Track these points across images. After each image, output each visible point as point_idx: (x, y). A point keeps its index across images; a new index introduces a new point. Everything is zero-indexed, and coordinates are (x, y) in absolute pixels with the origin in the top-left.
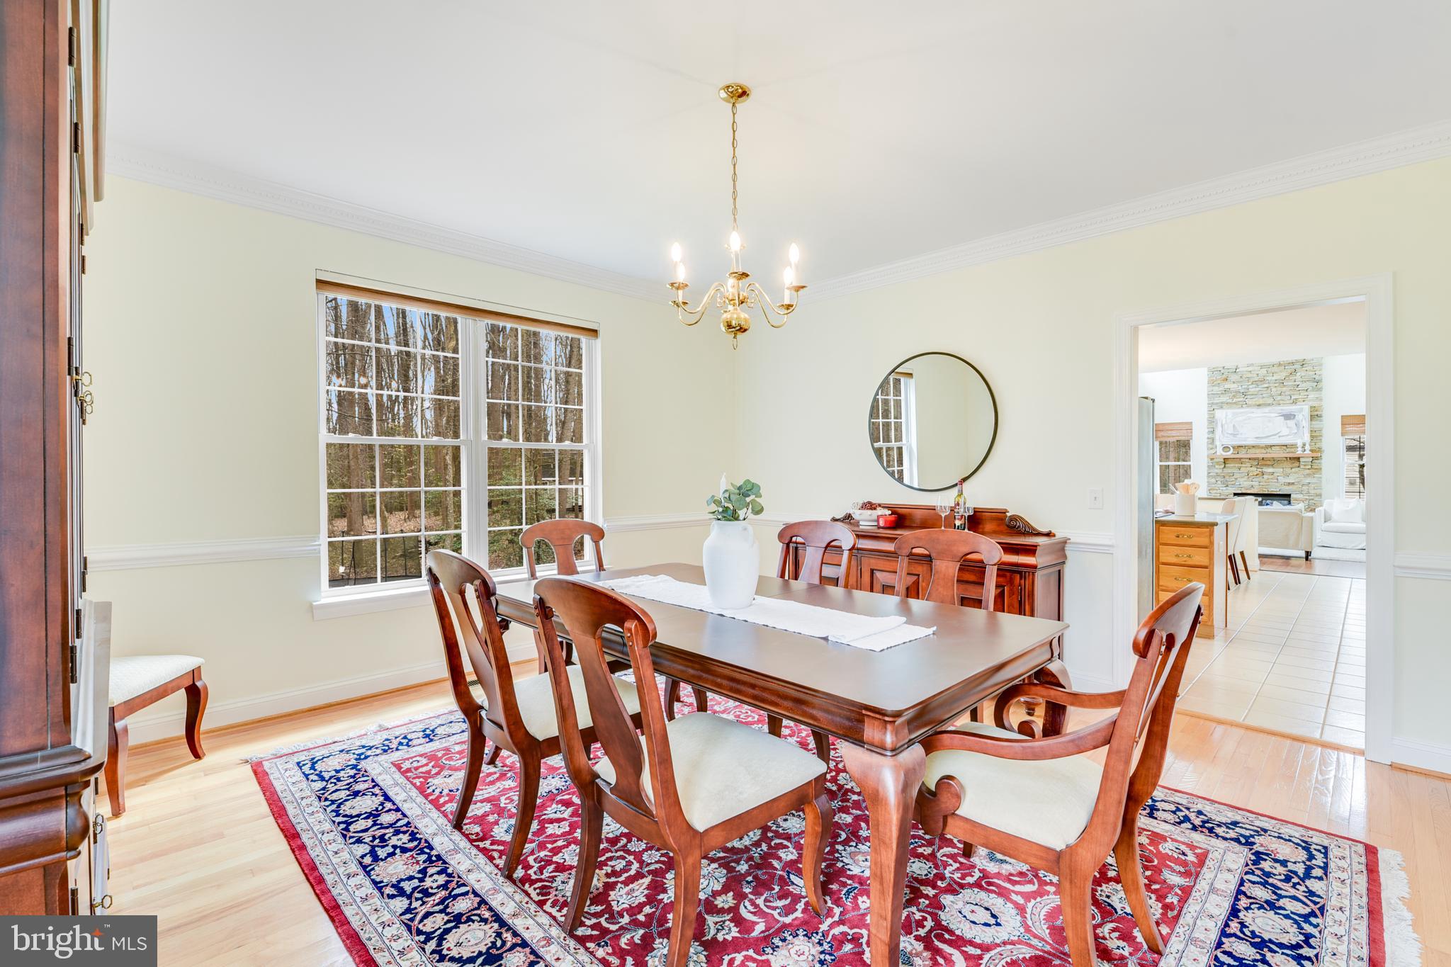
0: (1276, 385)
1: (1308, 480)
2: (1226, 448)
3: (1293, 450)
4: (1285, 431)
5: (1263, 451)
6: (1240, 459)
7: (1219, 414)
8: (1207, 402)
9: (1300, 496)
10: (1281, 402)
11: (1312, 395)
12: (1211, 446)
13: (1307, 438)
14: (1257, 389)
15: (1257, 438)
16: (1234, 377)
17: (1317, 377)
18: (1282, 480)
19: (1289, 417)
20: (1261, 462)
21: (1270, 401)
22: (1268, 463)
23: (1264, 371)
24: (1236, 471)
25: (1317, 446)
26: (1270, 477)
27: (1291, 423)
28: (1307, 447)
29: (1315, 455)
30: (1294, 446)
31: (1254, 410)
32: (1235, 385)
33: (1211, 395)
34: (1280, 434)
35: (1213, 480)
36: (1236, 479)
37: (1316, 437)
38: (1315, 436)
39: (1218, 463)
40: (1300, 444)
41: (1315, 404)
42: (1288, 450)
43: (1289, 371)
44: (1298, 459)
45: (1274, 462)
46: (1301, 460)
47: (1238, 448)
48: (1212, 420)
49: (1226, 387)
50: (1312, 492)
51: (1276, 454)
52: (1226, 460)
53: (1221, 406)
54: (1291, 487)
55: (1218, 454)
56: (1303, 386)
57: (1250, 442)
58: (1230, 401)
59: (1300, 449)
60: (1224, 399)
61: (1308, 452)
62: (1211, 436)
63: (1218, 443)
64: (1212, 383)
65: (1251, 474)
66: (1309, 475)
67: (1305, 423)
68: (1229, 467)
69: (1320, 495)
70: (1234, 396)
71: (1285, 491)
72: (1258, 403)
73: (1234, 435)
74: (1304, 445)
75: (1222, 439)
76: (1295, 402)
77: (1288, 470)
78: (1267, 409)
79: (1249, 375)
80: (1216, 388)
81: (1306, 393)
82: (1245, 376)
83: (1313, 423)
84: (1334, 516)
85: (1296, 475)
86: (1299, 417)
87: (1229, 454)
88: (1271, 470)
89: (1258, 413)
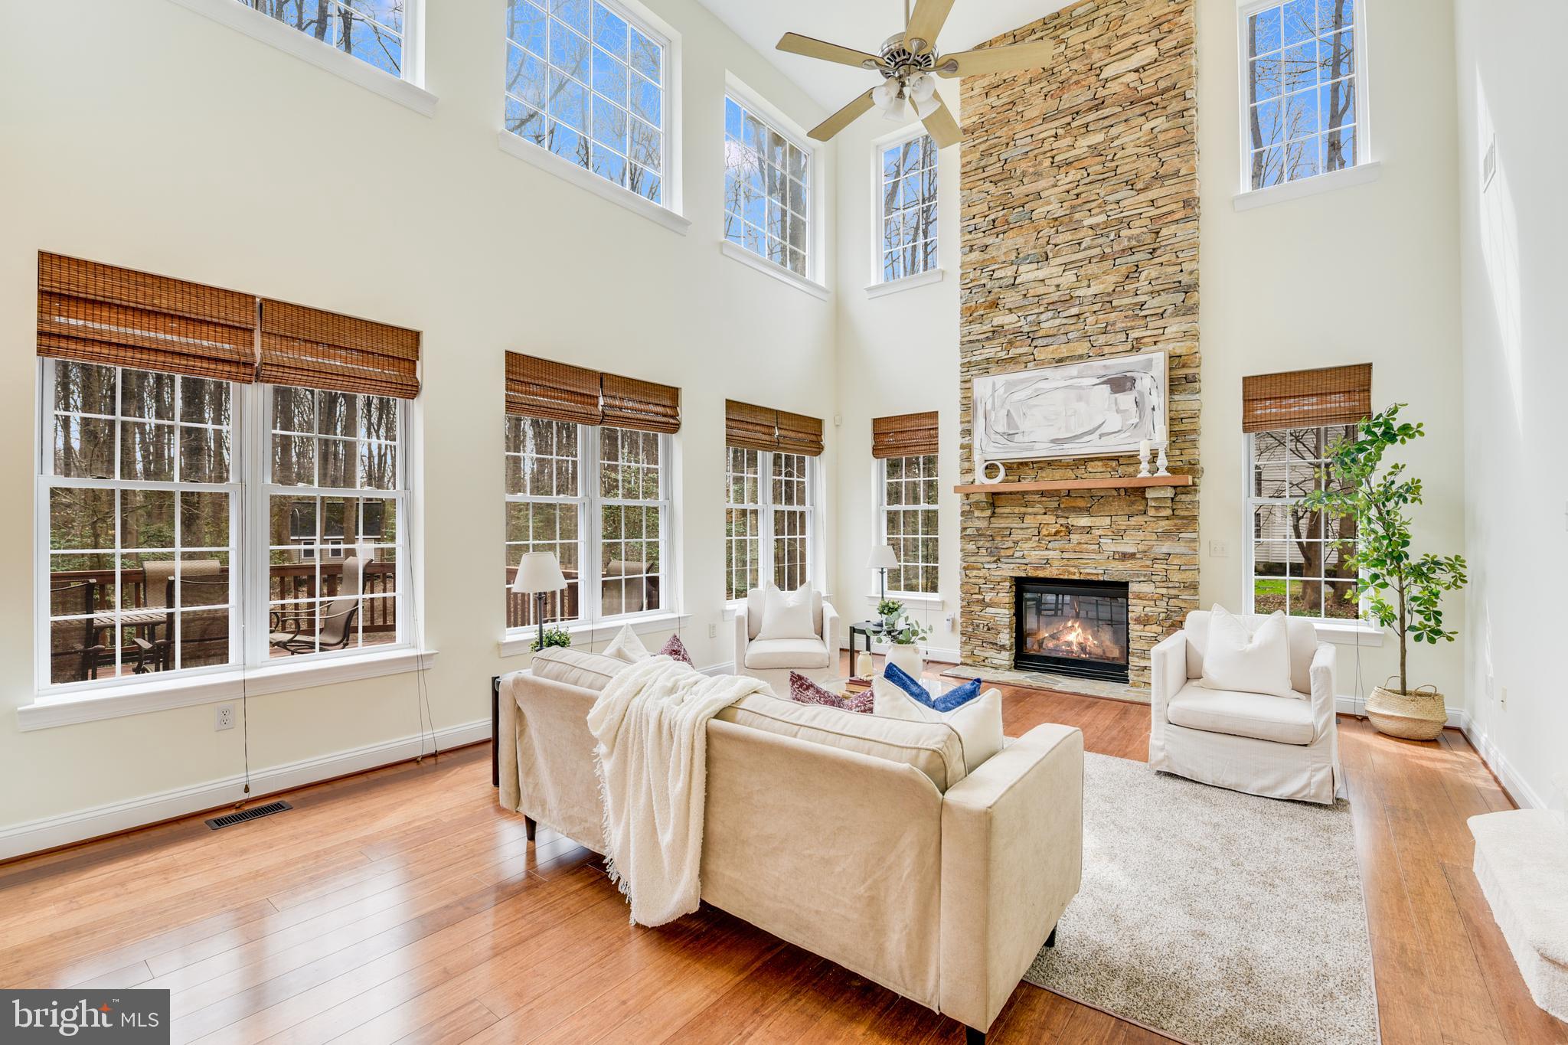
0: (1096, 307)
1: (1165, 547)
2: (991, 469)
3: (1131, 469)
4: (1114, 422)
5: (1070, 474)
6: (1024, 493)
7: (982, 386)
8: (959, 361)
9: (1147, 588)
10: (1106, 350)
11: (1174, 327)
12: (966, 465)
13: (1160, 437)
14: (1058, 322)
15: (1054, 441)
16: (1011, 298)
17: (1185, 279)
18: (1109, 546)
19: (1120, 384)
20: (1065, 502)
21: (1083, 348)
22: (1081, 503)
23: (1070, 276)
24: (1015, 524)
25: (1185, 458)
26: (1085, 538)
27: (1126, 399)
28: (1162, 461)
29: (1179, 480)
30: (1132, 459)
31: (1048, 372)
32: (1013, 318)
33: (968, 344)
34: (1103, 430)
35: (972, 547)
36: (1016, 543)
37: (1184, 433)
38: (1181, 431)
39: (977, 504)
40: (1144, 454)
41: (1180, 348)
42: (1121, 470)
43: (1124, 270)
44: (1139, 492)
45: (1092, 500)
46: (1149, 494)
47: (1016, 468)
48: (968, 406)
49: (997, 321)
50: (1176, 577)
51: (1099, 479)
52: (995, 499)
53: (986, 367)
54: (1128, 564)
55: (977, 483)
56: (1154, 304)
57: (1042, 451)
58: (1003, 355)
59: (1144, 466)
60: (991, 351)
61: (1162, 473)
62: (966, 441)
63: (977, 457)
64: (970, 314)
65: (1044, 532)
66: (1166, 535)
67: (1158, 399)
68: (1001, 516)
69: (1193, 587)
70: (1010, 343)
71: (1116, 571)
72: (1057, 356)
73: (1009, 436)
74: (1154, 456)
75: (989, 448)
76: (1136, 347)
77: (1122, 522)
78: (1073, 369)
79: (1041, 290)
80: (976, 328)
81: (1161, 323)
82: (1032, 292)
83: (1176, 398)
84: (1210, 669)
85: (1141, 535)
86: (1144, 383)
87: (997, 482)
88: (1084, 521)
89: (1057, 377)
